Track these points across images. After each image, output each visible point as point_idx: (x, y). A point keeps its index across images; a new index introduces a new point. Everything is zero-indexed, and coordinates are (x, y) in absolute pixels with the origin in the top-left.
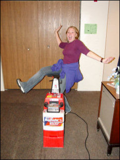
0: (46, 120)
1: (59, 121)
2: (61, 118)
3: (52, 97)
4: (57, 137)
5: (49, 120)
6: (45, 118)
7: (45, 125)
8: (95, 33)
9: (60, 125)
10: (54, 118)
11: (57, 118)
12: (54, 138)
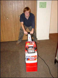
0: (27, 58)
1: (35, 57)
2: (36, 56)
3: (30, 44)
4: (33, 66)
5: (29, 58)
6: (27, 56)
7: (27, 60)
8: (45, 7)
9: (35, 60)
10: (32, 56)
11: (34, 56)
12: (32, 67)
